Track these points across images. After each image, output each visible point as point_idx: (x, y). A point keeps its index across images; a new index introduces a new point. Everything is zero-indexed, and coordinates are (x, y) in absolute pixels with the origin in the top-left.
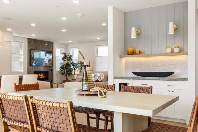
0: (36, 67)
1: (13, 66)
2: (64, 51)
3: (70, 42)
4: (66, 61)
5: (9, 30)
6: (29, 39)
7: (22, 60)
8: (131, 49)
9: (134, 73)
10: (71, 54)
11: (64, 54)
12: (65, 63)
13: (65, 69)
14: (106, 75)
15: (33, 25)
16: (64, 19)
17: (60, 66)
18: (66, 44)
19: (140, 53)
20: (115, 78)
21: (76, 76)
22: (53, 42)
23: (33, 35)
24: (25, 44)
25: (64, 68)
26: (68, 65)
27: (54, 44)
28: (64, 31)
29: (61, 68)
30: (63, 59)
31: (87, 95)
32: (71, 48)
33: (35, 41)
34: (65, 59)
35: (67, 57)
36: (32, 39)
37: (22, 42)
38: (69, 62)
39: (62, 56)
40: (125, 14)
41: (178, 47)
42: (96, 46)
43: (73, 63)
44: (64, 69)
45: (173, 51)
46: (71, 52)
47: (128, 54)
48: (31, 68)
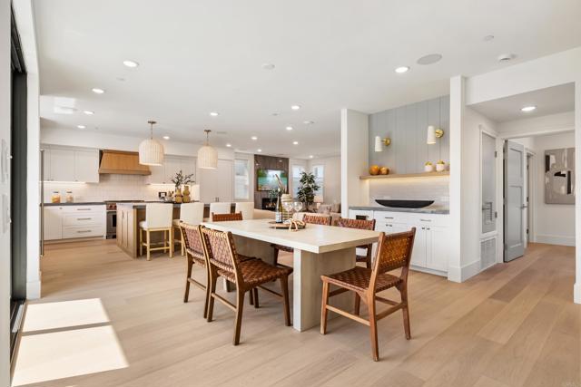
0: (265, 193)
1: (236, 191)
2: (303, 170)
3: (311, 157)
4: (306, 184)
5: (229, 145)
6: (256, 156)
7: (247, 183)
8: (375, 167)
9: (379, 202)
10: (314, 174)
11: (303, 174)
12: (305, 186)
15: (254, 138)
16: (289, 128)
17: (298, 191)
18: (308, 161)
19: (388, 172)
20: (350, 208)
21: (318, 205)
22: (288, 159)
23: (260, 151)
24: (251, 163)
25: (303, 193)
26: (308, 189)
27: (290, 160)
28: (296, 143)
29: (300, 193)
30: (301, 181)
31: (277, 228)
32: (313, 165)
33: (264, 157)
34: (305, 181)
35: (308, 179)
36: (260, 156)
37: (247, 160)
38: (311, 185)
39: (301, 177)
40: (370, 117)
41: (443, 163)
43: (316, 186)
44: (304, 195)
45: (435, 169)
46: (314, 171)
47: (372, 174)
48: (259, 193)
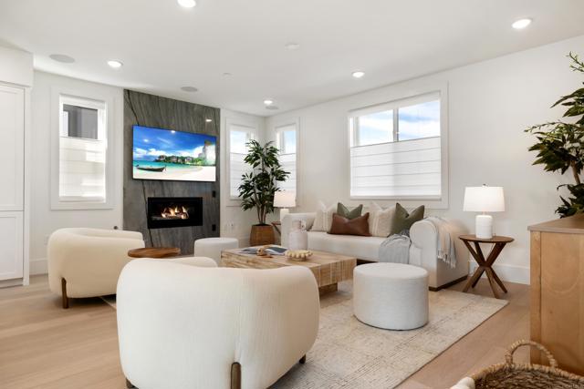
0: (156, 185)
4: (260, 166)
6: (128, 93)
7: (101, 159)
11: (253, 146)
12: (257, 172)
13: (257, 191)
14: (386, 211)
17: (243, 183)
21: (283, 213)
22: (219, 110)
25: (252, 188)
26: (264, 179)
29: (247, 187)
30: (249, 160)
32: (276, 128)
34: (257, 161)
35: (264, 156)
36: (140, 94)
37: (103, 102)
38: (269, 170)
42: (352, 111)
43: (279, 171)
44: (255, 192)
48: (137, 185)
